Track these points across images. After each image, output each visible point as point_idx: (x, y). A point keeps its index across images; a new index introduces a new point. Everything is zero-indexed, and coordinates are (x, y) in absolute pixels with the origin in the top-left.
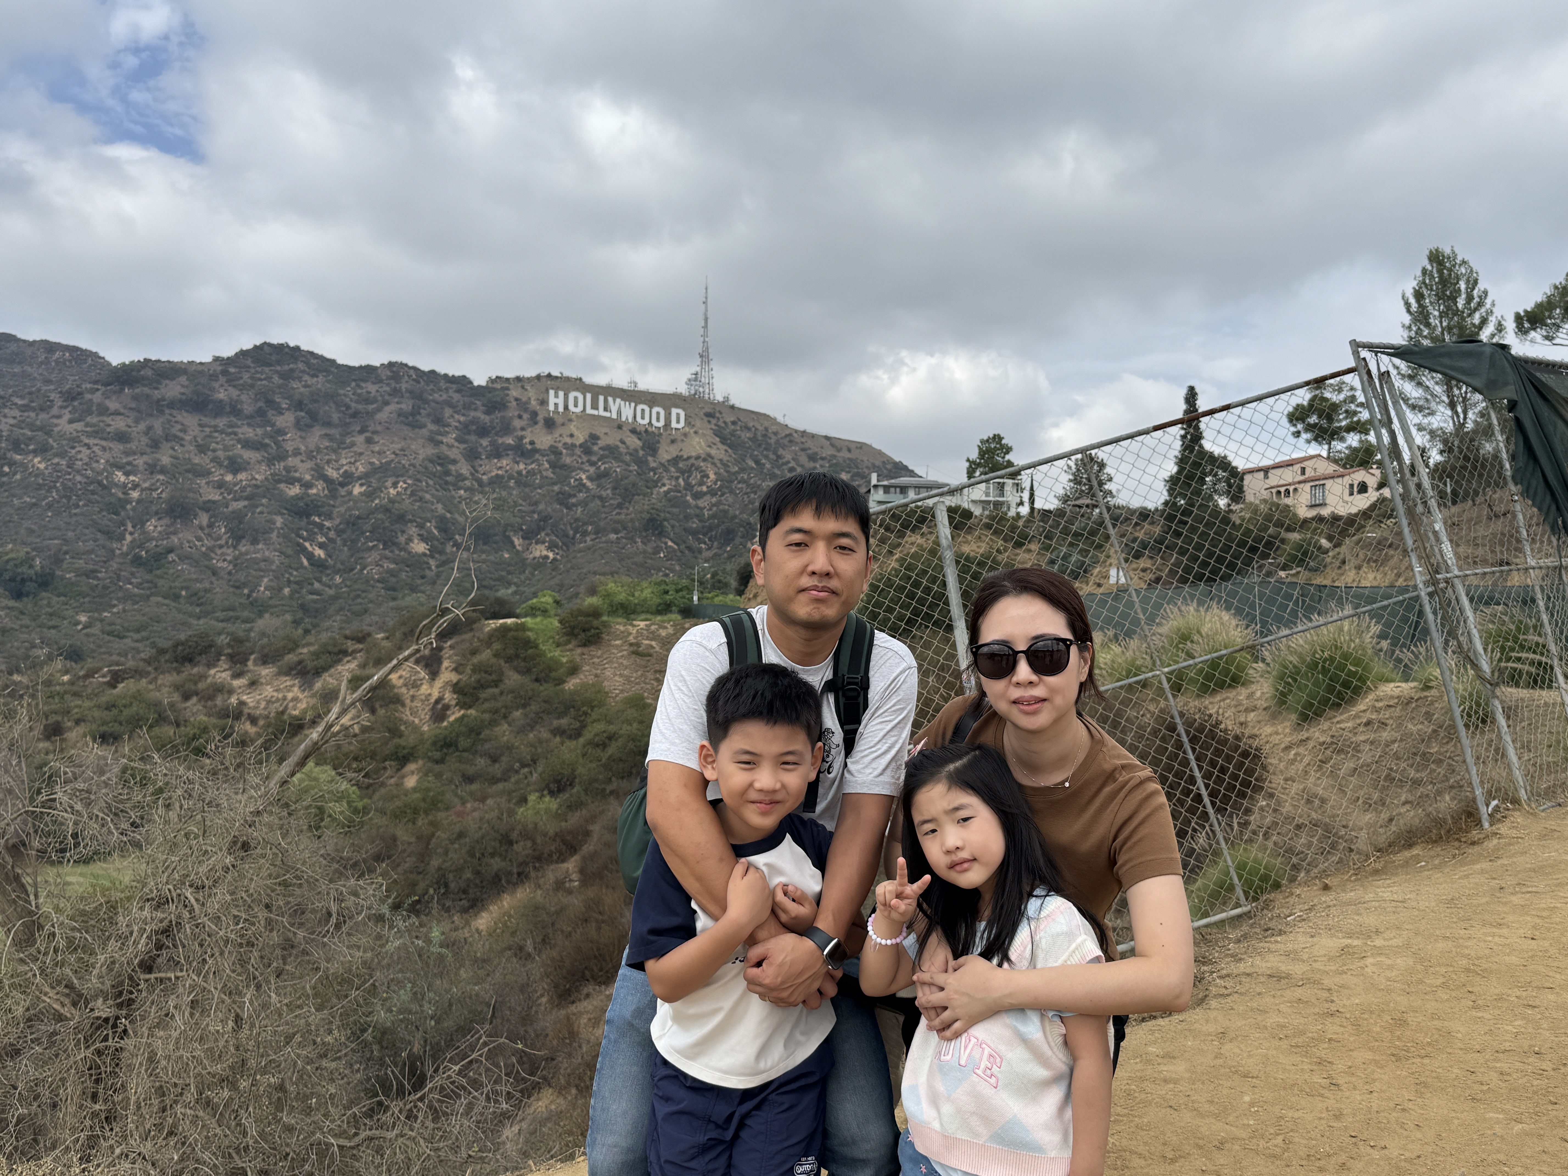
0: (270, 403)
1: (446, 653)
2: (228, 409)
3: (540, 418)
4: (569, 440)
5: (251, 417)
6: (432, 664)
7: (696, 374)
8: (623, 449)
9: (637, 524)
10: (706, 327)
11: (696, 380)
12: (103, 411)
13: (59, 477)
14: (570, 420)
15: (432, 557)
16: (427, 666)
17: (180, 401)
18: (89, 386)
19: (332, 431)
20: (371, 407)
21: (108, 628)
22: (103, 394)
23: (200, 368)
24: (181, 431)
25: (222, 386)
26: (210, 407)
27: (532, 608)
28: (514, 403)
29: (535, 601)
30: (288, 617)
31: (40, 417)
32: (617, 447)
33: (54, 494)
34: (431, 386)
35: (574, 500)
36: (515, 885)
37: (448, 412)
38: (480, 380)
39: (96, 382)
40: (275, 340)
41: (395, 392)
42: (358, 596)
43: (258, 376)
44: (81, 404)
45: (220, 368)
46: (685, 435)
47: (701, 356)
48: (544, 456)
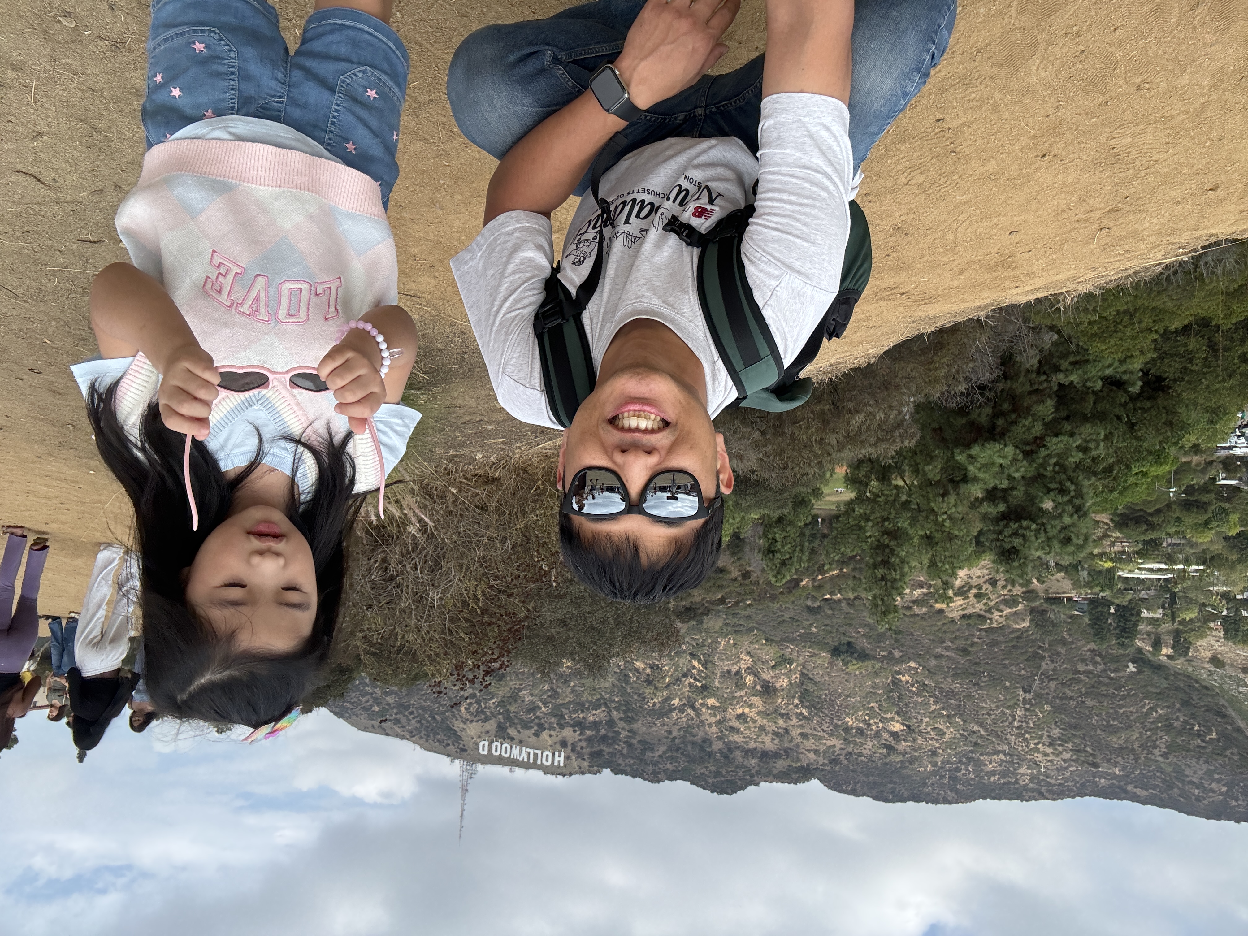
0: (726, 757)
37: (625, 751)
41: (655, 764)
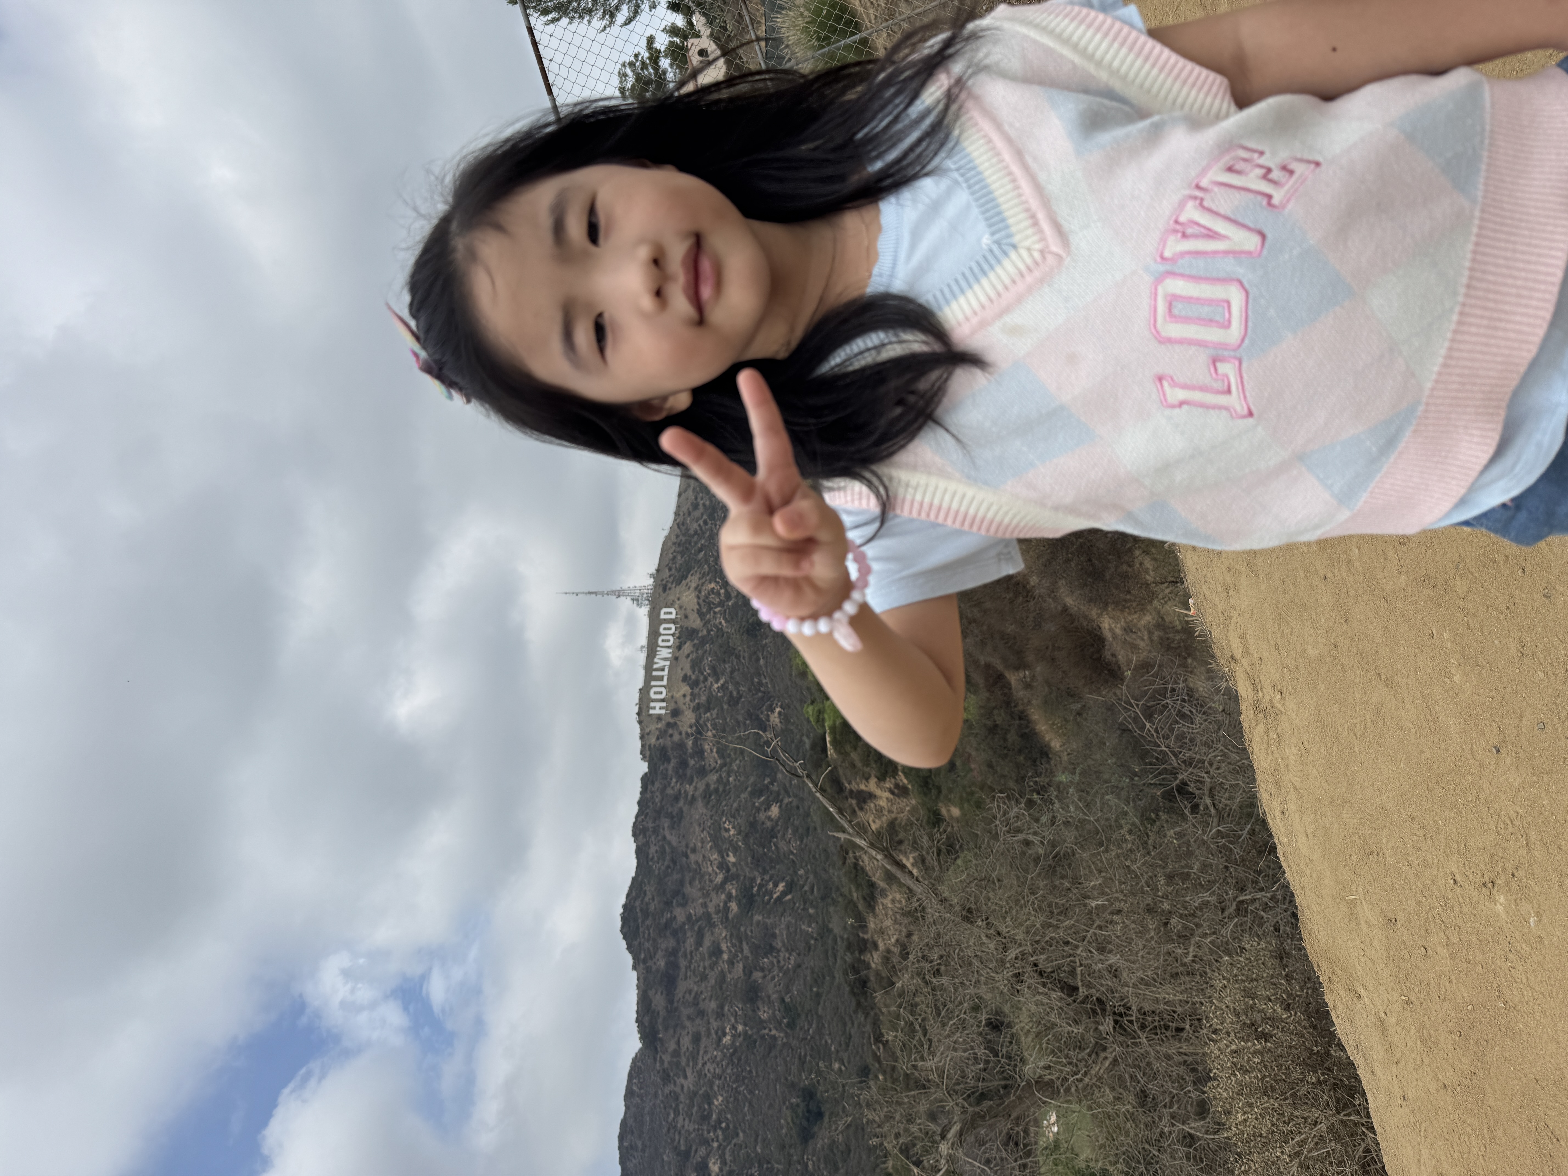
0: (666, 926)
1: (854, 787)
2: (672, 959)
3: (672, 721)
4: (688, 698)
5: (678, 942)
6: (864, 798)
7: (633, 600)
8: (694, 656)
9: (752, 643)
10: (596, 593)
11: (637, 600)
12: (676, 1053)
13: (728, 1085)
14: (672, 697)
15: (782, 801)
16: (865, 802)
17: (667, 995)
18: (658, 1064)
19: (687, 879)
20: (667, 849)
21: (843, 1046)
22: (664, 1053)
23: (642, 980)
24: (690, 993)
25: (655, 963)
26: (671, 972)
27: (818, 721)
28: (661, 741)
29: (811, 719)
30: (831, 909)
31: (683, 1100)
32: (692, 660)
33: (742, 1089)
34: (650, 804)
35: (735, 693)
36: (1029, 721)
38: (643, 767)
39: (655, 1059)
40: (619, 923)
41: (655, 831)
42: (814, 856)
43: (646, 936)
44: (672, 1070)
45: (642, 965)
46: (681, 607)
47: (619, 596)
48: (700, 717)
